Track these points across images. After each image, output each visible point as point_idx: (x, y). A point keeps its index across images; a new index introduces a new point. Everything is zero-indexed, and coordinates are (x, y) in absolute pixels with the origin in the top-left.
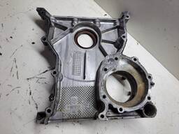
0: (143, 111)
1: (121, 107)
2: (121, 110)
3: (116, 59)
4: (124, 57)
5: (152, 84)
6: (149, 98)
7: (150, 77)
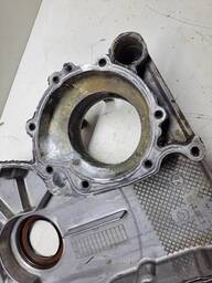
0: (137, 62)
1: (152, 117)
2: (158, 114)
3: (49, 169)
4: (39, 153)
5: (69, 68)
6: (102, 62)
7: (56, 79)
